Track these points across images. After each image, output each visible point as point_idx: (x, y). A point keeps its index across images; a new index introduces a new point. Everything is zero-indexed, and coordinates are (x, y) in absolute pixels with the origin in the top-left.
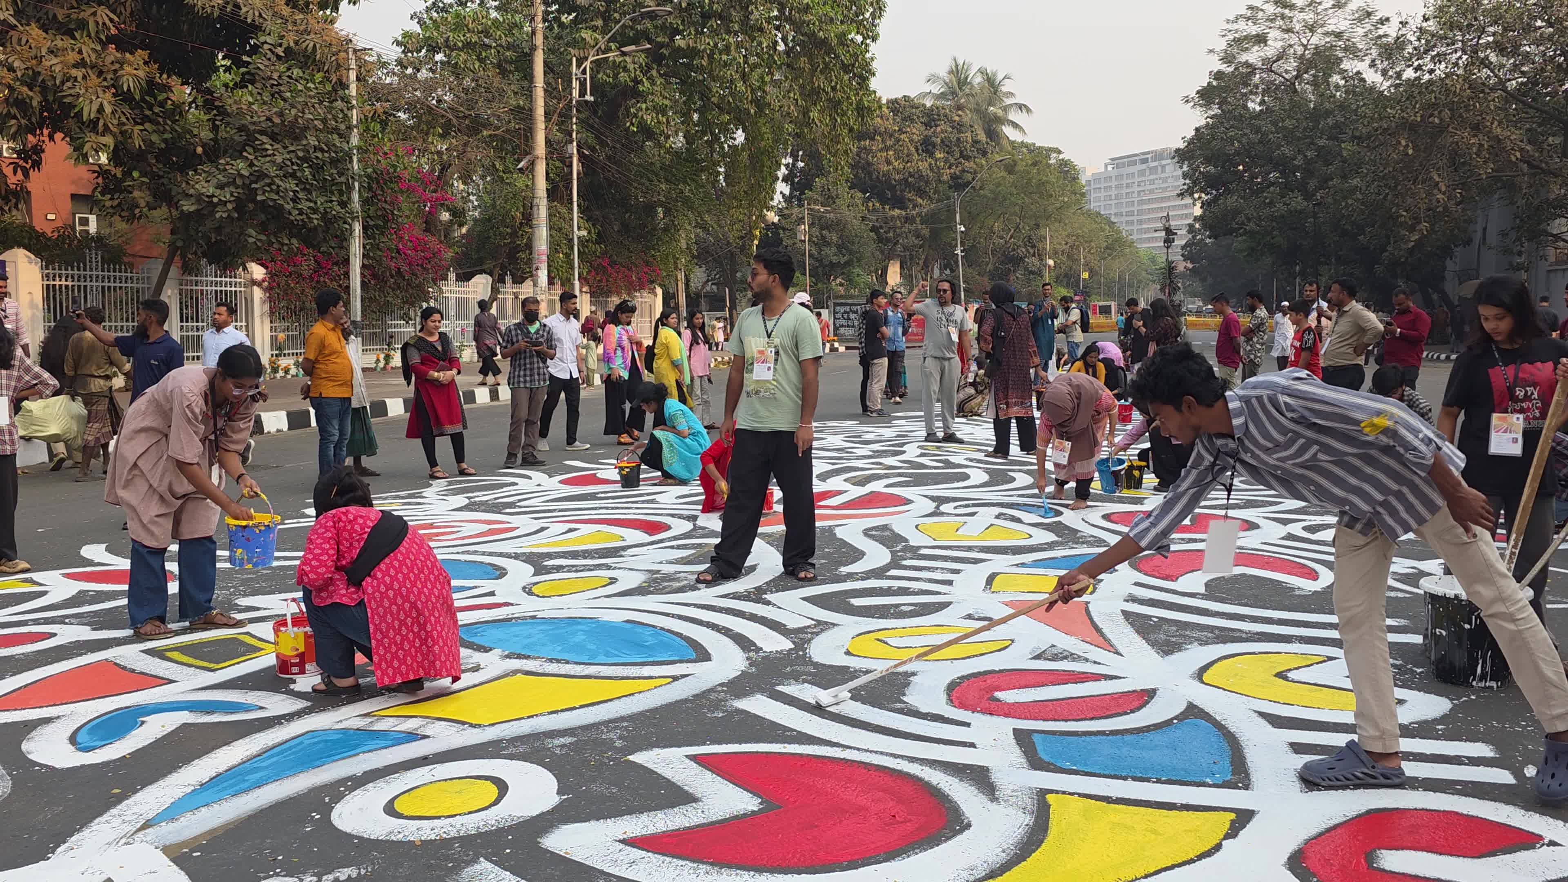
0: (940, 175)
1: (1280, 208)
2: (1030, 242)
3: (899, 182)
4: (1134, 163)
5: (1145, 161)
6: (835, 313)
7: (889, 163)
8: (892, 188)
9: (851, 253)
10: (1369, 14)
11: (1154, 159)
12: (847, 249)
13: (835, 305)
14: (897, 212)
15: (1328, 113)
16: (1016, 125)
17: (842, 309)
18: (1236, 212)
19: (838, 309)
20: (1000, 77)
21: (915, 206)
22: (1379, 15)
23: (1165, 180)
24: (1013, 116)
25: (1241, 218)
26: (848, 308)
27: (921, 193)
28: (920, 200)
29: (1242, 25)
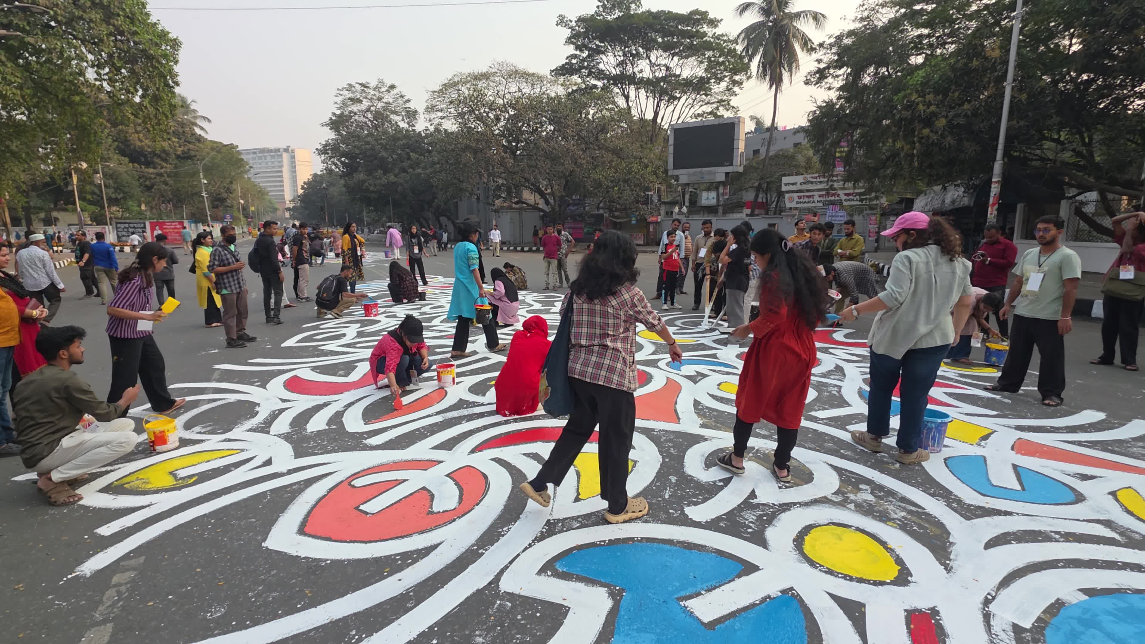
0: (176, 150)
1: (384, 181)
2: (229, 191)
3: (150, 153)
4: (249, 154)
5: (255, 153)
6: (117, 228)
7: (141, 141)
8: (145, 156)
9: (124, 192)
10: (402, 97)
11: (260, 153)
12: (121, 190)
13: (117, 223)
14: (151, 170)
15: (399, 139)
16: (202, 129)
17: (123, 226)
18: (364, 181)
19: (119, 225)
20: (189, 101)
21: (162, 168)
22: (406, 98)
23: (267, 163)
24: (199, 122)
25: (366, 184)
26: (127, 225)
27: (165, 160)
28: (165, 165)
29: (345, 93)
